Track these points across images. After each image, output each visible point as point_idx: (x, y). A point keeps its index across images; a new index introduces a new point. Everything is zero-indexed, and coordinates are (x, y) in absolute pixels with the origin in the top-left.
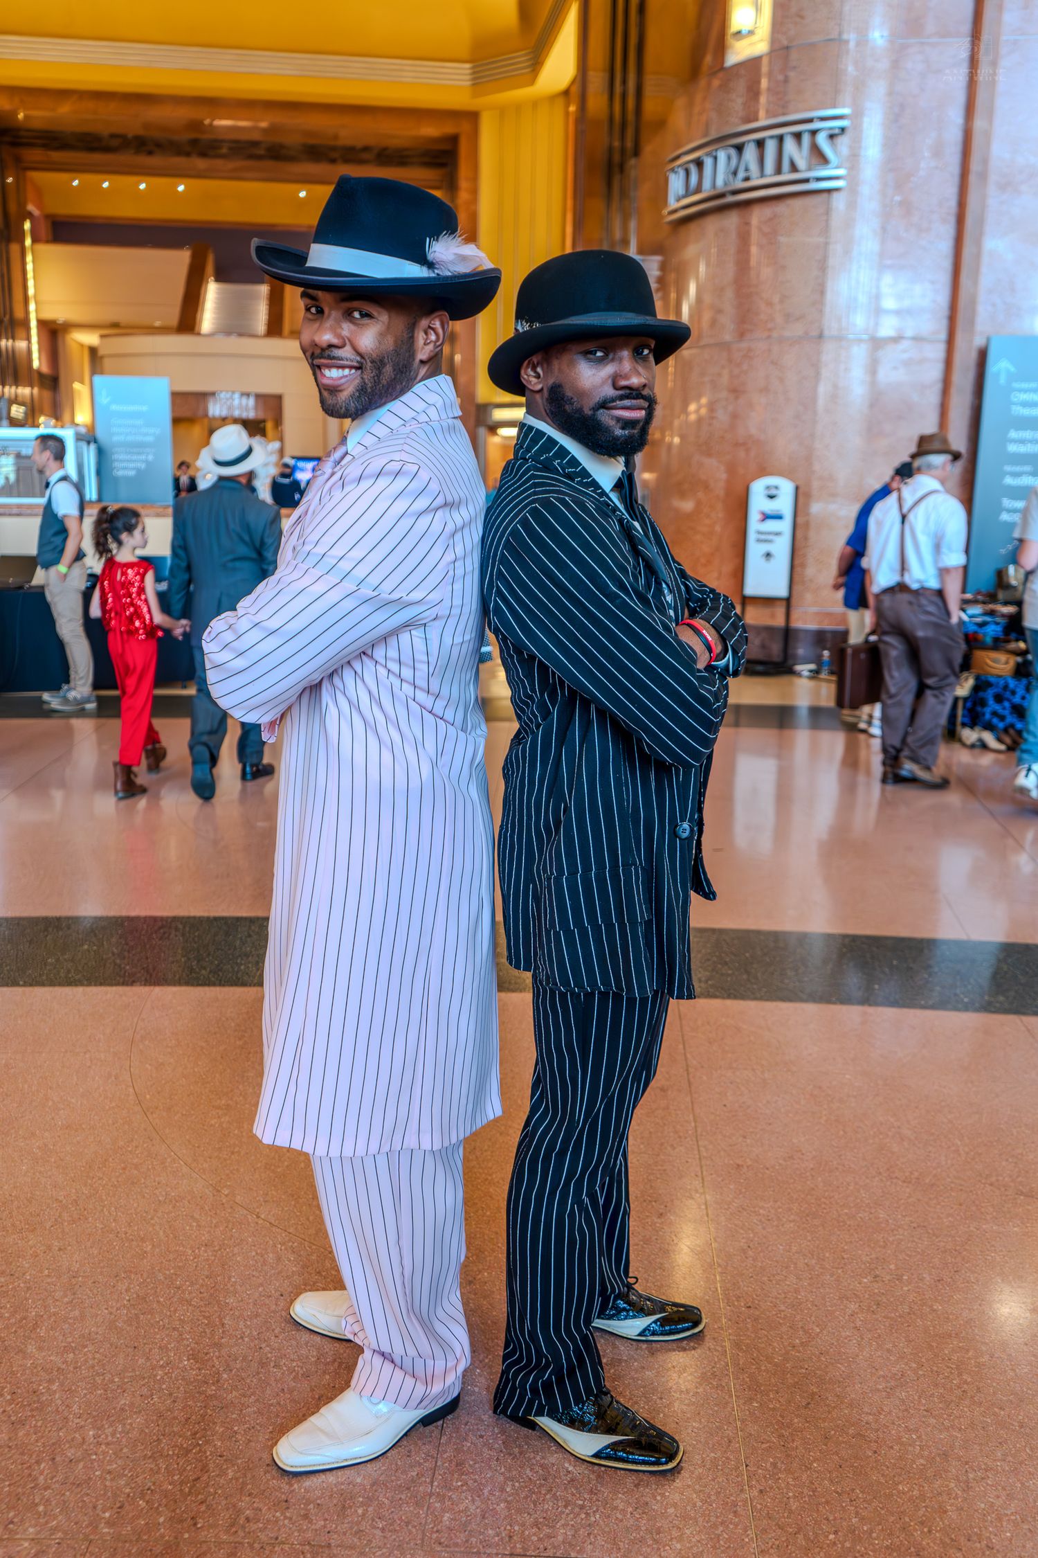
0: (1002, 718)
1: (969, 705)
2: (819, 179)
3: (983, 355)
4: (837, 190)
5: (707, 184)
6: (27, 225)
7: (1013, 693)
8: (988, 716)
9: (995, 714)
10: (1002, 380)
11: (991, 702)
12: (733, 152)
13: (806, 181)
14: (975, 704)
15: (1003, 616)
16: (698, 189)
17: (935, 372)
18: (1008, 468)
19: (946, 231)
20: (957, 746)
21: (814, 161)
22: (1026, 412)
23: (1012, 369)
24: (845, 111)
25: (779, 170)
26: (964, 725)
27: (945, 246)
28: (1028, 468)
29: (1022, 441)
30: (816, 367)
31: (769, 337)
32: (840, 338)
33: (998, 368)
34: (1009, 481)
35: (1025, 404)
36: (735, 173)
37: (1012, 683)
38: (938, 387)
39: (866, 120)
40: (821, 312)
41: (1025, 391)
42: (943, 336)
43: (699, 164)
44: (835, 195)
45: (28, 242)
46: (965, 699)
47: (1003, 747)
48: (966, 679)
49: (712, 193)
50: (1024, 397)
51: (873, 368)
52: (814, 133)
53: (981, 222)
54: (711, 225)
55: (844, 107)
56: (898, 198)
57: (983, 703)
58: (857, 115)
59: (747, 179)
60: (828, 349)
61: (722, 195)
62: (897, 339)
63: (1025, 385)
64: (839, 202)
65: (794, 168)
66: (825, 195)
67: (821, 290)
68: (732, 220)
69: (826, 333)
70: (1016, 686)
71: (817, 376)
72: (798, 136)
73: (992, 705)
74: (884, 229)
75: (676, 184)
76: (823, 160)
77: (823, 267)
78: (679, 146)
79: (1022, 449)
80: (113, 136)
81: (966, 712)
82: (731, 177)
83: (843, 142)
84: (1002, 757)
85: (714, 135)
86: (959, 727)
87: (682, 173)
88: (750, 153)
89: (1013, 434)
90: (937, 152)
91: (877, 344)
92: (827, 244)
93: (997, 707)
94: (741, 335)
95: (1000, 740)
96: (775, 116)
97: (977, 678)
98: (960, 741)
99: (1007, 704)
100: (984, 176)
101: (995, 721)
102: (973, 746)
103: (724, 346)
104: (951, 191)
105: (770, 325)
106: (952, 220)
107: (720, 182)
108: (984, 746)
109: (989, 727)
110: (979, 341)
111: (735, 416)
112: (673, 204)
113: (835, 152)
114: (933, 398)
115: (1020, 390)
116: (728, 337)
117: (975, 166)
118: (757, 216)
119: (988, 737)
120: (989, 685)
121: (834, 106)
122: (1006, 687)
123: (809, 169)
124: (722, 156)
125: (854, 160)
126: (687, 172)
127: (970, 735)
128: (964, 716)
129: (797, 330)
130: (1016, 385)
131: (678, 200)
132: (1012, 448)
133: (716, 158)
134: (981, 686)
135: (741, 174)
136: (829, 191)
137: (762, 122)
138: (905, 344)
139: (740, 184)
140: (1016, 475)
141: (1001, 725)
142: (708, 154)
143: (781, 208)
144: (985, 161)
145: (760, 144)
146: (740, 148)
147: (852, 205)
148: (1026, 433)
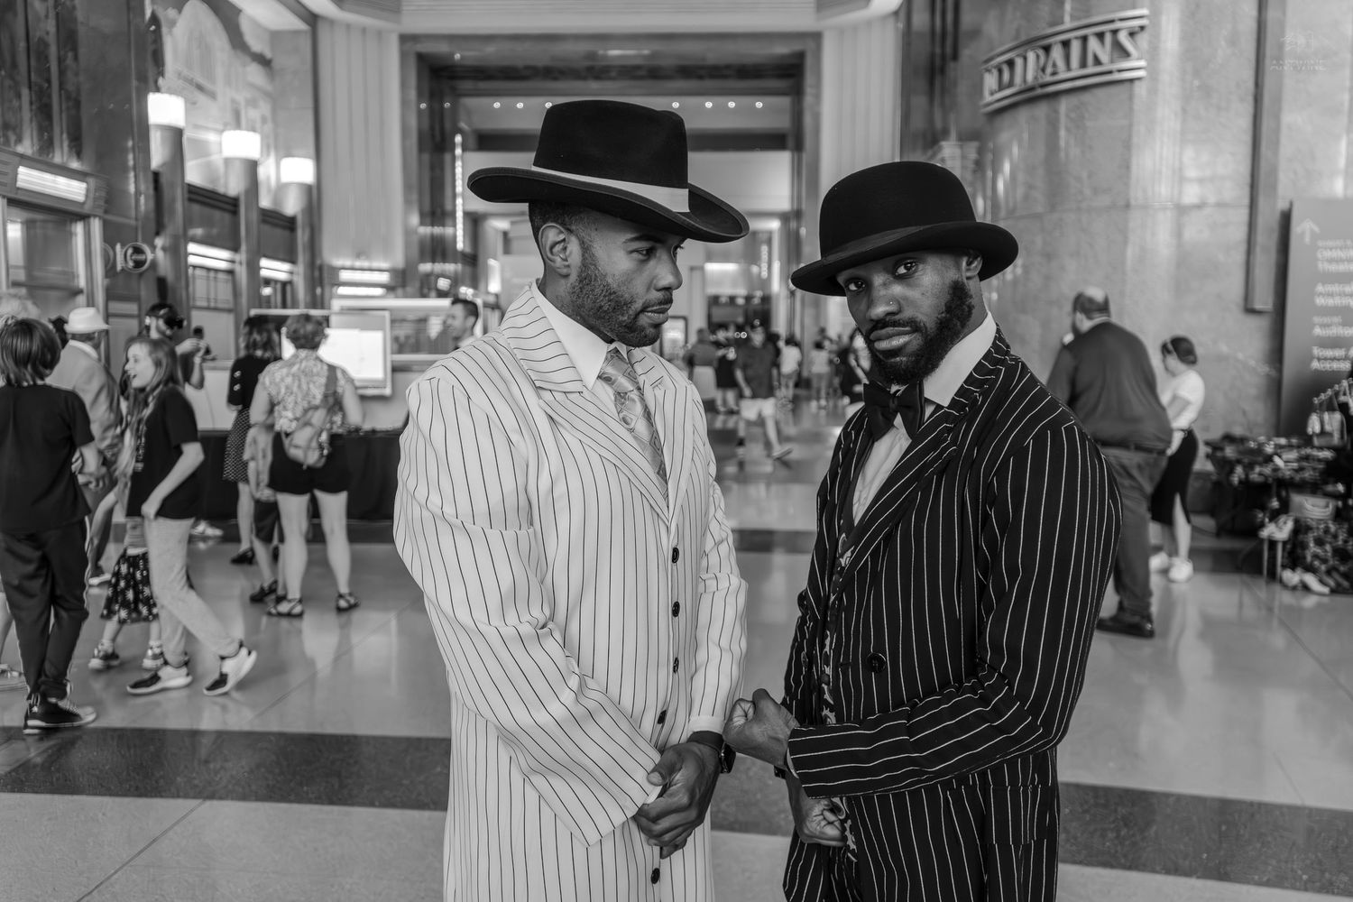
0: (1324, 561)
1: (1289, 546)
2: (1120, 71)
3: (1286, 219)
4: (1139, 79)
5: (1018, 79)
6: (458, 139)
7: (1335, 536)
8: (1309, 559)
9: (1316, 556)
10: (1307, 239)
11: (1312, 545)
12: (1041, 52)
13: (1110, 72)
14: (1294, 546)
15: (1319, 460)
16: (1011, 84)
17: (1239, 233)
18: (1316, 320)
19: (1247, 109)
20: (1277, 588)
21: (1115, 55)
22: (1333, 268)
23: (1316, 229)
24: (1144, 11)
25: (1083, 64)
26: (1284, 567)
27: (1245, 122)
28: (1336, 319)
29: (1331, 295)
30: (1124, 233)
31: (1078, 208)
32: (1145, 207)
33: (1302, 229)
34: (1317, 331)
35: (1331, 261)
36: (1043, 70)
37: (1333, 528)
38: (1243, 248)
39: (1164, 19)
40: (1127, 185)
41: (1332, 248)
42: (1246, 201)
43: (1011, 63)
44: (1137, 83)
45: (458, 151)
46: (1285, 543)
47: (1326, 590)
48: (1285, 523)
49: (1023, 87)
50: (1328, 254)
51: (1178, 233)
52: (1115, 32)
53: (1278, 100)
54: (1023, 114)
55: (1142, 7)
56: (1196, 83)
57: (1304, 546)
58: (1156, 14)
59: (1054, 74)
60: (1135, 219)
61: (1032, 89)
62: (1200, 206)
63: (1330, 243)
64: (1140, 90)
65: (1097, 62)
66: (1127, 85)
67: (1126, 166)
68: (1041, 110)
69: (1133, 202)
70: (1336, 531)
71: (1125, 241)
72: (1100, 36)
73: (1313, 547)
74: (1184, 111)
75: (990, 81)
76: (1126, 54)
77: (1128, 145)
78: (992, 49)
79: (1330, 302)
80: (527, 68)
81: (1286, 555)
82: (1040, 73)
83: (1143, 39)
84: (1326, 600)
85: (1023, 38)
86: (1279, 568)
87: (995, 72)
88: (1057, 53)
89: (1320, 288)
90: (1233, 41)
91: (1181, 210)
92: (1130, 125)
93: (1318, 551)
94: (1053, 207)
95: (1322, 582)
96: (1079, 19)
97: (1297, 522)
98: (1281, 581)
99: (1328, 547)
100: (1279, 58)
101: (1317, 563)
102: (1294, 588)
103: (1037, 216)
104: (1248, 75)
105: (1079, 198)
106: (1250, 99)
107: (1030, 77)
108: (1306, 588)
109: (1310, 569)
110: (1282, 205)
111: (1048, 278)
112: (988, 98)
113: (1136, 46)
114: (1239, 257)
115: (1327, 248)
116: (1039, 209)
117: (1269, 50)
118: (1064, 105)
119: (1311, 580)
120: (1309, 529)
121: (1134, 7)
122: (1327, 531)
123: (1112, 61)
124: (1031, 56)
125: (1153, 54)
126: (1000, 71)
127: (1291, 577)
128: (1283, 557)
129: (1104, 200)
130: (1320, 243)
131: (992, 94)
132: (1320, 301)
133: (1025, 59)
134: (1300, 528)
135: (1049, 70)
136: (1131, 80)
137: (1068, 24)
138: (1207, 211)
139: (1048, 79)
140: (1325, 326)
141: (1323, 568)
142: (1018, 56)
143: (1086, 97)
144: (1281, 46)
145: (1066, 44)
146: (1047, 49)
147: (1153, 91)
148: (1336, 288)
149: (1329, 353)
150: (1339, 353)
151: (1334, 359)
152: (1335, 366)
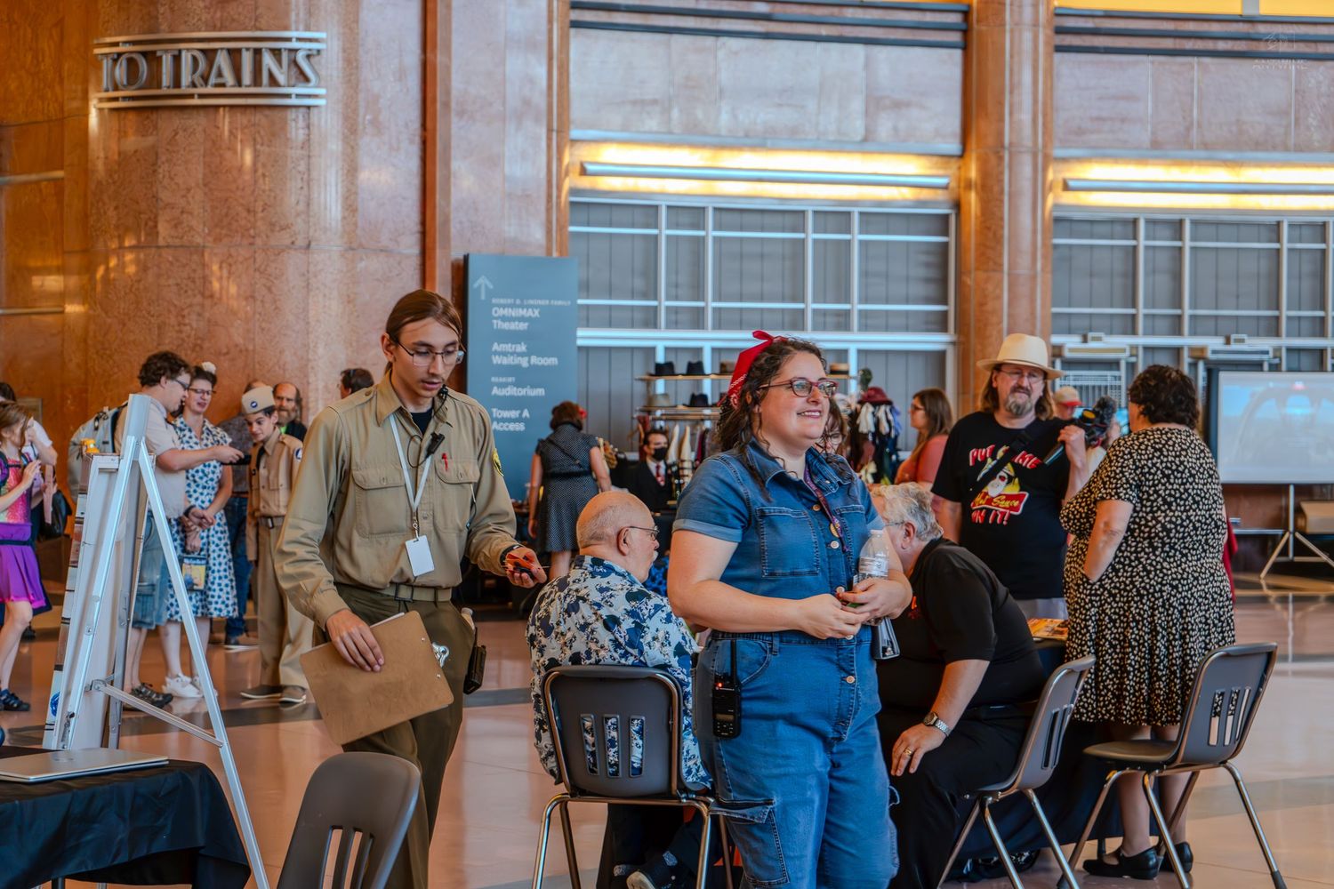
3: (461, 272)
4: (317, 107)
10: (483, 297)
18: (493, 379)
22: (506, 326)
23: (491, 287)
28: (510, 379)
29: (505, 354)
30: (306, 277)
31: (251, 244)
32: (324, 249)
33: (479, 283)
34: (495, 391)
35: (504, 319)
40: (306, 222)
41: (504, 306)
42: (418, 250)
44: (314, 112)
50: (501, 312)
53: (447, 146)
55: (319, 30)
56: (369, 117)
60: (316, 262)
63: (502, 301)
66: (305, 111)
68: (198, 121)
69: (314, 244)
71: (307, 286)
77: (307, 179)
79: (506, 361)
83: (317, 64)
89: (496, 347)
90: (400, 77)
92: (309, 157)
94: (217, 240)
103: (196, 248)
104: (415, 115)
105: (252, 232)
110: (457, 254)
111: (212, 324)
115: (500, 306)
121: (313, 29)
129: (282, 239)
130: (494, 301)
132: (496, 360)
136: (309, 107)
138: (382, 256)
140: (502, 386)
148: (508, 347)
149: (506, 414)
150: (514, 414)
151: (510, 420)
152: (512, 427)
